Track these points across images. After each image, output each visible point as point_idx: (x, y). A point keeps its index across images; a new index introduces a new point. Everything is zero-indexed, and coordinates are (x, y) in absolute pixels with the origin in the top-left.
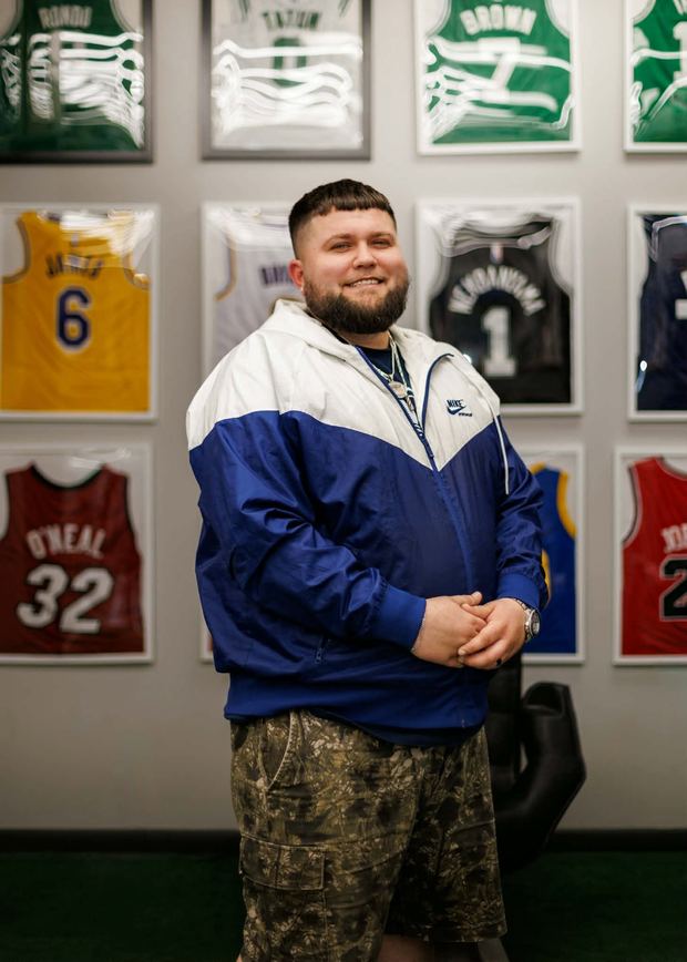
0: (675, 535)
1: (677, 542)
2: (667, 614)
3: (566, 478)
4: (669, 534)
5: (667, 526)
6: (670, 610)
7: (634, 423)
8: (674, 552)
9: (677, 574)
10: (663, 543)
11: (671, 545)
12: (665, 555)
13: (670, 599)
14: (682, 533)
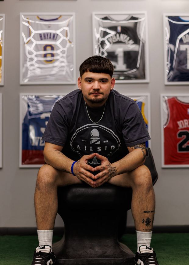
0: (182, 123)
1: (182, 126)
2: (180, 150)
3: (144, 104)
4: (179, 123)
5: (179, 120)
6: (181, 149)
7: (166, 85)
8: (182, 129)
9: (183, 136)
10: (178, 126)
11: (181, 126)
12: (178, 130)
13: (181, 145)
14: (184, 122)
